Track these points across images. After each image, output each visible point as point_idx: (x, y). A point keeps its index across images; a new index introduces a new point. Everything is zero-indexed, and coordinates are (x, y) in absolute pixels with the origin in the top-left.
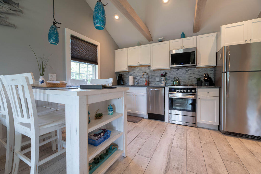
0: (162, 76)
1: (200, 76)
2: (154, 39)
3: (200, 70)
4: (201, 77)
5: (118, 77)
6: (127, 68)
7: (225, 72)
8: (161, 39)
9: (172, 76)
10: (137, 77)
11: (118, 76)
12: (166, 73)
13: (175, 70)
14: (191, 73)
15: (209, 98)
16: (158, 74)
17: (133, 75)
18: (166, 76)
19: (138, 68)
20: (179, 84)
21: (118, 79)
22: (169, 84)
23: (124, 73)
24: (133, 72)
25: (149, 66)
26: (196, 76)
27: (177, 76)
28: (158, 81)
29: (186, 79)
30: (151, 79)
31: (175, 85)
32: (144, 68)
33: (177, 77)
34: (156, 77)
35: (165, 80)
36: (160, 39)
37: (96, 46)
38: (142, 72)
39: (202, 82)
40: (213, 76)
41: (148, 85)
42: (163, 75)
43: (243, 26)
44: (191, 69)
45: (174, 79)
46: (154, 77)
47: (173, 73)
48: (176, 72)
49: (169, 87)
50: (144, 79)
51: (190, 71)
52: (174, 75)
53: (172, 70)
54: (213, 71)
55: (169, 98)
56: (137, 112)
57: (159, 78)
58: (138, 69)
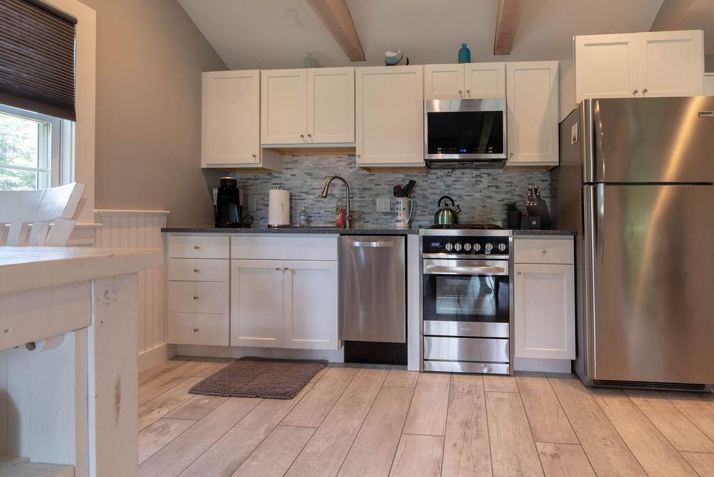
0: (401, 191)
1: (513, 195)
2: (369, 52)
3: (515, 177)
4: (517, 198)
5: (215, 191)
6: (257, 154)
7: (590, 184)
8: (394, 54)
9: (431, 194)
10: (307, 193)
11: (219, 189)
12: (412, 184)
13: (440, 173)
14: (488, 186)
15: (545, 269)
16: (387, 187)
17: (288, 184)
18: (412, 195)
19: (309, 157)
20: (455, 224)
21: (215, 197)
22: (421, 223)
23: (250, 175)
24: (287, 174)
25: (351, 151)
26: (503, 196)
27: (446, 194)
28: (383, 210)
29: (476, 205)
30: (358, 204)
31: (441, 227)
32: (332, 159)
33: (448, 197)
34: (378, 195)
35: (410, 206)
36: (389, 54)
37: (71, 22)
38: (324, 174)
39: (520, 215)
40: (548, 197)
41: (347, 226)
42: (403, 191)
43: (627, 46)
44: (488, 171)
45: (439, 206)
46: (370, 196)
47: (435, 183)
48: (444, 181)
49: (423, 232)
50: (332, 204)
51: (486, 181)
52: (438, 191)
53: (432, 171)
54: (547, 182)
55: (423, 274)
56: (296, 342)
57: (388, 200)
58: (308, 162)
